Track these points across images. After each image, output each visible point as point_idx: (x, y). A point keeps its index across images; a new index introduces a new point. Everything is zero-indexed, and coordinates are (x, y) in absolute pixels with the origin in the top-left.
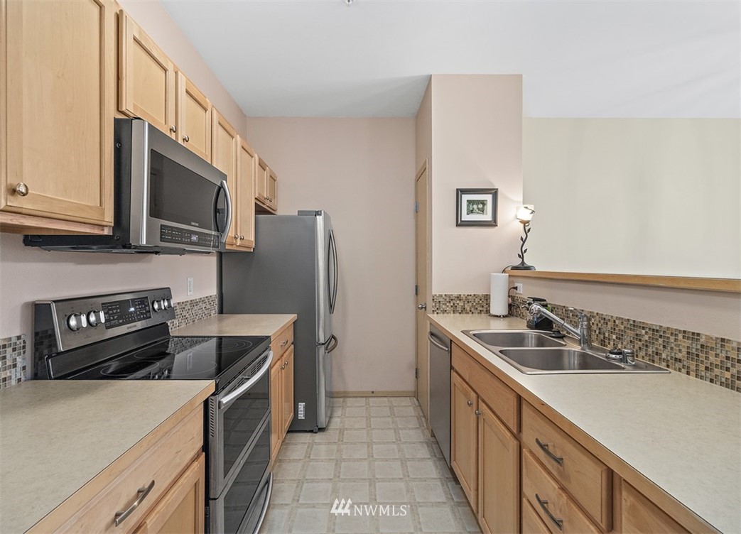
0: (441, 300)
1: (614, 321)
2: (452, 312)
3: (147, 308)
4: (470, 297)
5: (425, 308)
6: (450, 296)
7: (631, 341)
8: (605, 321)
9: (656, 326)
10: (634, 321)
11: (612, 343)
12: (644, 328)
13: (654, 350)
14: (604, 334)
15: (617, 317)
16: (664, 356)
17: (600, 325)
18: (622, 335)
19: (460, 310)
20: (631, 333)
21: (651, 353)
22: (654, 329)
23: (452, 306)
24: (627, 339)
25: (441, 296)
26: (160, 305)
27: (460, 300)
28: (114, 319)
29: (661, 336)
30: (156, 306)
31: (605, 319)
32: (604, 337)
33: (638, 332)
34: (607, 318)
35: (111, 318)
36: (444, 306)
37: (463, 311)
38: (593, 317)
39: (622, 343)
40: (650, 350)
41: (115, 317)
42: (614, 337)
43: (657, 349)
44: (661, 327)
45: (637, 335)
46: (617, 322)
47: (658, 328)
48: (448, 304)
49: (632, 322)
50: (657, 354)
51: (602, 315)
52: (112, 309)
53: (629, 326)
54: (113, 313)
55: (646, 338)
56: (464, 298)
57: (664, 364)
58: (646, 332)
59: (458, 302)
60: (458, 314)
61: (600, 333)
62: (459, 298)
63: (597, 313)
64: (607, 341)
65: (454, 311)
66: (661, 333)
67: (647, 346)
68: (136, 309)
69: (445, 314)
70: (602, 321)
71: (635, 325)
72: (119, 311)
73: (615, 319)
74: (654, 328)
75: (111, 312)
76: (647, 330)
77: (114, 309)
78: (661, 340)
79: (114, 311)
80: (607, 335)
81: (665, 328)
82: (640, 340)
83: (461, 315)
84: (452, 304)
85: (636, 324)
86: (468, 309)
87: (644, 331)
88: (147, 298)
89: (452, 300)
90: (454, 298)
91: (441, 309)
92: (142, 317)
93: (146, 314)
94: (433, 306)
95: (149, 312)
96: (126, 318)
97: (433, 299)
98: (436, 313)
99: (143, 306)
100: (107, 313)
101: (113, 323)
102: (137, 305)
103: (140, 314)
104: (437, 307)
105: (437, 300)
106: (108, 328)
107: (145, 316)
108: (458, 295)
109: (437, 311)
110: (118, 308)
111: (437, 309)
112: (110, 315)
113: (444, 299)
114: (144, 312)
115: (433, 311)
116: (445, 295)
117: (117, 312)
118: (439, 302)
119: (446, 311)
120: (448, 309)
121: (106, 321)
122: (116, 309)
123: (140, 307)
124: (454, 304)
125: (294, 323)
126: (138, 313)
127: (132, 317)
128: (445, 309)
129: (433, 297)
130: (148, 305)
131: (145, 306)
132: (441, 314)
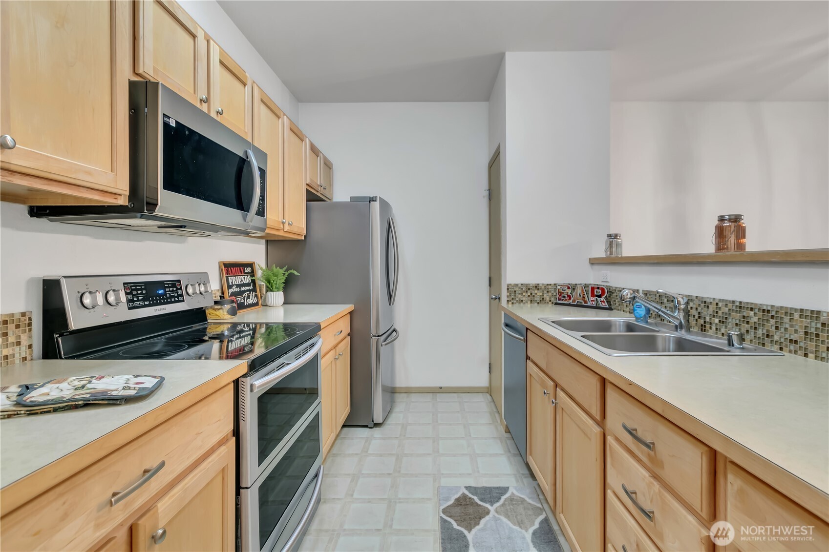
0: (517, 289)
1: (717, 304)
2: (529, 302)
3: (179, 291)
4: (550, 287)
5: (499, 298)
6: (527, 285)
7: (737, 324)
8: (706, 304)
9: (767, 305)
10: (740, 302)
11: (714, 328)
12: (752, 309)
13: (765, 331)
14: (705, 318)
15: (720, 300)
16: (776, 338)
17: (699, 309)
18: (726, 318)
19: (538, 300)
20: (738, 316)
21: (761, 336)
22: (764, 310)
23: (529, 296)
24: (731, 322)
25: (517, 285)
26: (194, 289)
27: (538, 289)
28: (138, 300)
29: (772, 317)
30: (190, 291)
31: (705, 302)
32: (705, 322)
33: (745, 314)
34: (708, 301)
35: (135, 299)
36: (520, 296)
37: (542, 300)
38: (692, 300)
39: (726, 327)
40: (760, 332)
41: (140, 298)
42: (717, 321)
43: (768, 331)
44: (773, 306)
45: (744, 317)
46: (720, 304)
47: (769, 308)
48: (524, 294)
49: (738, 304)
50: (768, 336)
51: (703, 298)
52: (137, 290)
53: (734, 308)
54: (137, 294)
55: (755, 319)
56: (543, 287)
57: (777, 347)
58: (755, 314)
59: (536, 291)
60: (536, 304)
61: (699, 317)
62: (537, 287)
63: (697, 297)
64: (708, 326)
65: (531, 301)
66: (774, 313)
67: (756, 328)
68: (165, 291)
69: (522, 304)
70: (703, 305)
71: (741, 307)
72: (144, 292)
73: (717, 301)
74: (765, 308)
75: (134, 293)
76: (756, 311)
77: (139, 289)
78: (772, 321)
79: (139, 292)
80: (708, 319)
81: (778, 308)
82: (748, 323)
83: (540, 305)
84: (529, 294)
85: (742, 305)
86: (548, 299)
87: (752, 313)
88: (178, 280)
89: (529, 289)
90: (531, 287)
91: (517, 299)
92: (173, 300)
93: (178, 297)
94: (507, 296)
95: (182, 295)
96: (153, 300)
97: (508, 289)
98: (510, 303)
99: (175, 289)
100: (131, 293)
101: (137, 303)
102: (167, 287)
103: (171, 297)
104: (513, 297)
105: (513, 290)
106: (130, 308)
107: (176, 299)
108: (535, 284)
109: (512, 301)
110: (144, 289)
111: (513, 299)
112: (133, 295)
113: (520, 288)
114: (176, 295)
115: (508, 301)
116: (522, 284)
117: (142, 293)
118: (515, 291)
119: (522, 301)
120: (524, 298)
121: (129, 301)
122: (141, 289)
123: (171, 289)
124: (531, 294)
125: (351, 313)
126: (168, 296)
127: (160, 299)
128: (522, 299)
129: (508, 286)
130: (181, 288)
131: (177, 289)
132: (517, 305)
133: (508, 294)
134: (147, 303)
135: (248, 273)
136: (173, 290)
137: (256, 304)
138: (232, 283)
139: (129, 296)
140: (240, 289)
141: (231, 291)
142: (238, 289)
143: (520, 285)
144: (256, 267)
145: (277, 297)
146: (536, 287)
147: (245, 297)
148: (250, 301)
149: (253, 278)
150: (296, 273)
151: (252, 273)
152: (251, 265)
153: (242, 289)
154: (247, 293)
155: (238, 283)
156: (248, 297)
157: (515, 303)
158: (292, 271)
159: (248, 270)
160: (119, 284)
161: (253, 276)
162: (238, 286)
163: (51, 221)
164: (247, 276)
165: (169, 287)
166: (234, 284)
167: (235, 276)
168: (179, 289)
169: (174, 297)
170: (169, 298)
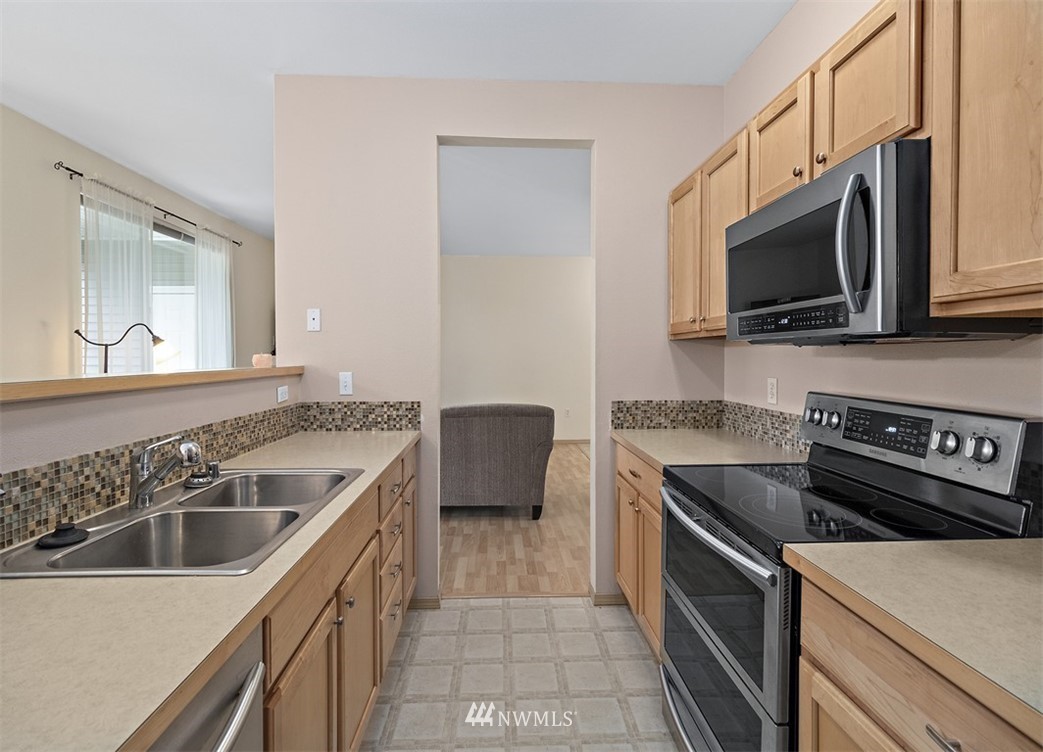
3: (923, 438)
28: (856, 431)
35: (854, 428)
41: (860, 429)
52: (860, 418)
54: (859, 423)
68: (898, 431)
72: (868, 423)
75: (856, 421)
77: (862, 419)
79: (862, 422)
88: (931, 421)
92: (905, 447)
93: (915, 446)
96: (874, 438)
99: (915, 432)
100: (852, 420)
102: (903, 426)
106: (844, 437)
107: (912, 449)
112: (854, 424)
114: (914, 441)
117: (864, 424)
122: (866, 419)
123: (908, 431)
126: (899, 438)
127: (885, 440)
130: (928, 434)
131: (920, 433)
134: (865, 438)
136: (911, 433)
139: (850, 423)
165: (905, 427)
168: (925, 435)
169: (909, 444)
170: (898, 442)
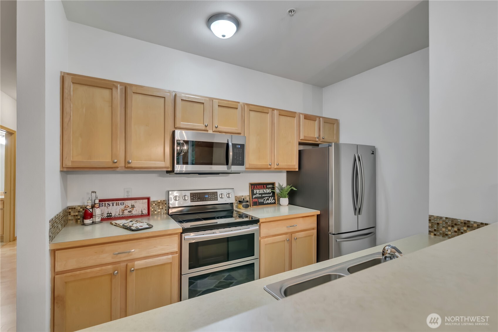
0: (441, 222)
3: (216, 196)
6: (453, 220)
25: (441, 218)
28: (196, 199)
35: (194, 198)
36: (444, 229)
41: (196, 198)
48: (450, 228)
68: (209, 196)
72: (199, 196)
75: (194, 196)
77: (197, 195)
79: (196, 196)
84: (456, 229)
89: (456, 224)
90: (459, 223)
91: (441, 232)
92: (212, 199)
93: (214, 198)
94: (429, 227)
95: (217, 198)
96: (202, 199)
97: (430, 220)
98: (432, 234)
99: (213, 195)
100: (193, 196)
101: (195, 200)
102: (210, 195)
103: (211, 198)
104: (436, 228)
105: (436, 221)
106: (191, 202)
108: (464, 220)
109: (435, 233)
110: (199, 195)
111: (435, 230)
112: (194, 197)
113: (444, 221)
114: (214, 197)
115: (430, 231)
116: (446, 218)
117: (198, 197)
118: (438, 224)
119: (447, 235)
120: (449, 233)
121: (191, 199)
123: (212, 195)
124: (459, 230)
125: (318, 215)
126: (210, 198)
127: (205, 199)
128: (447, 233)
129: (429, 217)
130: (217, 195)
131: (215, 195)
132: (441, 237)
133: (430, 225)
134: (199, 200)
135: (270, 188)
136: (213, 196)
137: (275, 203)
138: (256, 193)
139: (192, 197)
140: (262, 195)
141: (254, 196)
142: (261, 196)
143: (444, 218)
144: (277, 185)
145: (285, 201)
146: (465, 223)
147: (265, 199)
148: (269, 202)
149: (273, 191)
150: (295, 189)
151: (273, 188)
152: (273, 184)
153: (263, 195)
154: (267, 198)
155: (260, 193)
156: (268, 199)
157: (438, 235)
158: (293, 188)
159: (271, 186)
160: (188, 194)
161: (274, 189)
162: (260, 194)
163: (170, 174)
164: (269, 189)
166: (257, 193)
167: (259, 189)
168: (216, 195)
169: (213, 198)
170: (210, 199)
